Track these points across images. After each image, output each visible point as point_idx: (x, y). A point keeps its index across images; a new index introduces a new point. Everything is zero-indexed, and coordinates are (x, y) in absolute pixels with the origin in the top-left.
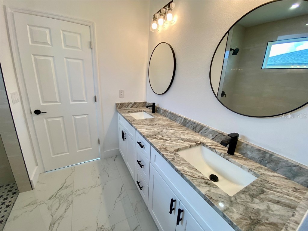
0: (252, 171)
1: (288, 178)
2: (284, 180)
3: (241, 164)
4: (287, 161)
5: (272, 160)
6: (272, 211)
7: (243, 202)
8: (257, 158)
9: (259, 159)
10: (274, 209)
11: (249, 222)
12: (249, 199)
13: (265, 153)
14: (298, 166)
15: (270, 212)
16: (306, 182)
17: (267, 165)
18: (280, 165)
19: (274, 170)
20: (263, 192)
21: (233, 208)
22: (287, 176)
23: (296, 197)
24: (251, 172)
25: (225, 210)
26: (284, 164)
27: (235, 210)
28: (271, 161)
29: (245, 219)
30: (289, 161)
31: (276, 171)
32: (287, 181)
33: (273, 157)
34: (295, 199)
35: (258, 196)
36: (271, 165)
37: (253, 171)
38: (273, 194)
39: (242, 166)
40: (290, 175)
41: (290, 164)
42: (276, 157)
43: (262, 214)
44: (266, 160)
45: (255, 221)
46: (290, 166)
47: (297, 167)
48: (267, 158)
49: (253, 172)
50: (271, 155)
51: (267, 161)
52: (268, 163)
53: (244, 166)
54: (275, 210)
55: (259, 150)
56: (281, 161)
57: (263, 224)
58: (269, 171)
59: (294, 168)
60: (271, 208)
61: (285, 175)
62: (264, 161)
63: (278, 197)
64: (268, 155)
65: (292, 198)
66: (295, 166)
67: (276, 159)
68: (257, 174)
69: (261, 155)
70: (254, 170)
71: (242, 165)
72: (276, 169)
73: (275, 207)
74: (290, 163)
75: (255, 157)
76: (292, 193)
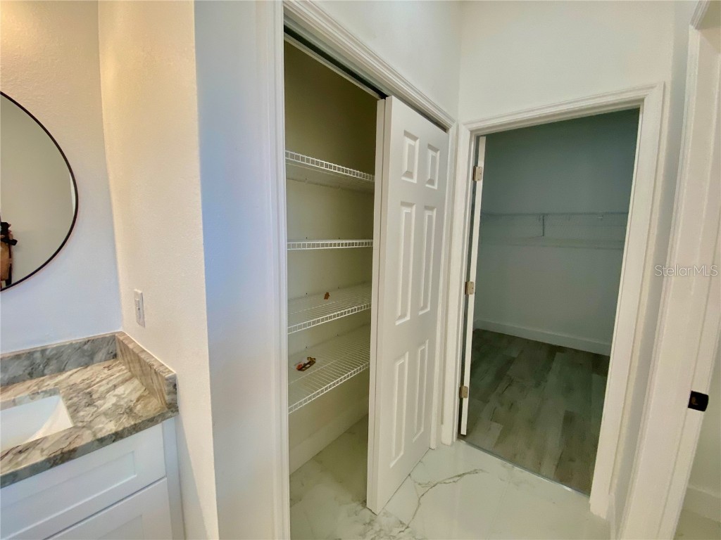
0: (38, 393)
1: (86, 365)
2: (85, 370)
3: (8, 399)
4: (71, 344)
5: (48, 359)
6: (124, 394)
7: (92, 415)
8: (21, 373)
9: (27, 372)
10: (122, 392)
11: (125, 416)
12: (92, 409)
13: (30, 354)
14: (88, 341)
15: (123, 396)
16: (108, 354)
17: (46, 371)
18: (65, 357)
19: (61, 370)
20: (90, 394)
21: (96, 427)
22: (82, 364)
23: (119, 372)
24: (38, 396)
25: (95, 436)
26: (70, 350)
27: (101, 426)
28: (47, 362)
29: (120, 419)
30: (74, 342)
31: (64, 369)
32: (89, 368)
33: (47, 352)
34: (121, 373)
35: (93, 399)
36: (51, 368)
37: (40, 391)
38: (100, 386)
39: (14, 401)
40: (86, 359)
41: (77, 346)
42: (53, 349)
43: (122, 403)
44: (39, 365)
45: (128, 411)
46: (80, 348)
47: (89, 343)
48: (38, 361)
49: (42, 392)
50: (43, 351)
51: (41, 366)
52: (44, 367)
53: (19, 396)
54: (124, 391)
55: (18, 357)
56: (63, 349)
57: (135, 406)
58: (57, 376)
59: (86, 347)
60: (119, 394)
61: (79, 365)
62: (36, 369)
63: (108, 384)
64: (38, 355)
65: (118, 374)
66: (85, 344)
67: (54, 352)
68: (50, 390)
69: (26, 363)
70: (39, 389)
71: (13, 398)
72: (62, 368)
73: (120, 390)
74: (77, 343)
75: (17, 375)
76: (110, 372)
